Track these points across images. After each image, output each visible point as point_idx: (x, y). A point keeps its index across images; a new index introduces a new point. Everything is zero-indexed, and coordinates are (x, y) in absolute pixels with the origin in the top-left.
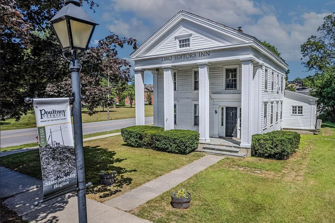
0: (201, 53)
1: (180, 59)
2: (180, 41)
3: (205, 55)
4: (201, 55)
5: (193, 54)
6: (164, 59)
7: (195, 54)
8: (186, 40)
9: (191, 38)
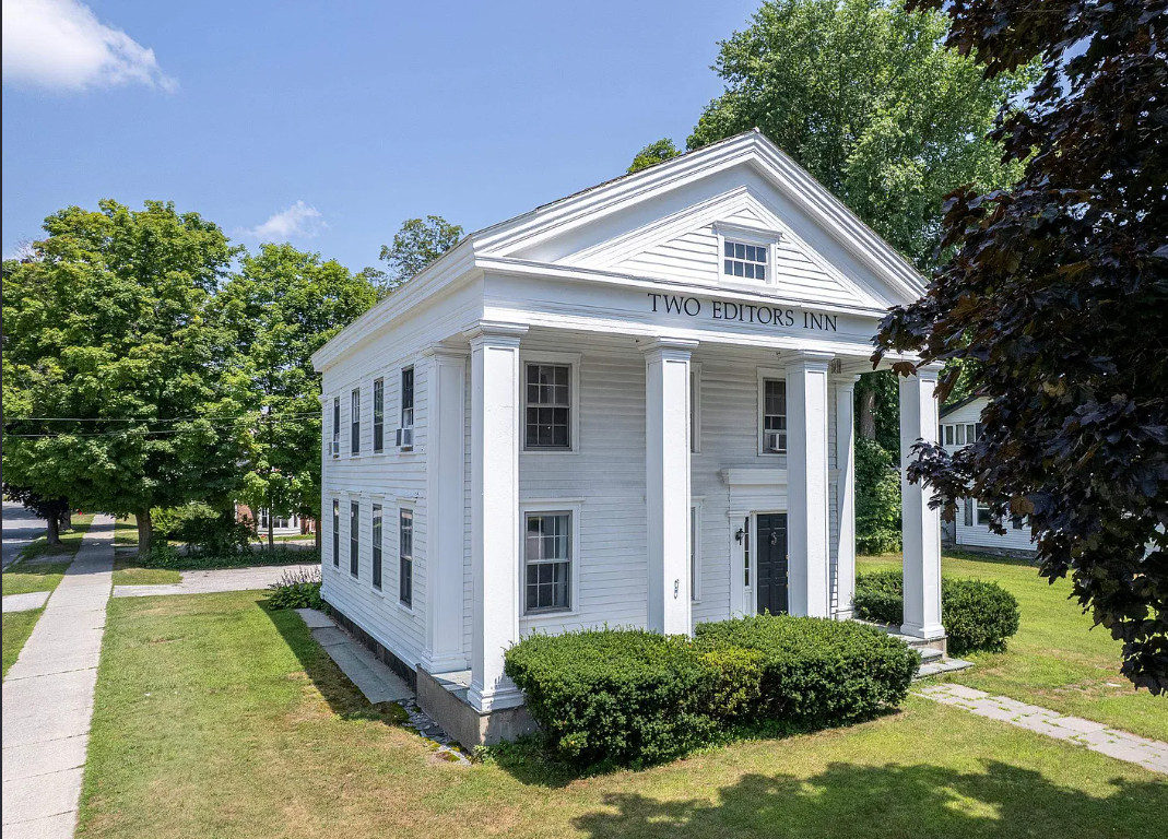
0: (809, 316)
1: (736, 322)
2: (728, 246)
3: (824, 326)
4: (809, 324)
5: (784, 313)
6: (661, 303)
7: (789, 314)
8: (751, 249)
9: (774, 251)
